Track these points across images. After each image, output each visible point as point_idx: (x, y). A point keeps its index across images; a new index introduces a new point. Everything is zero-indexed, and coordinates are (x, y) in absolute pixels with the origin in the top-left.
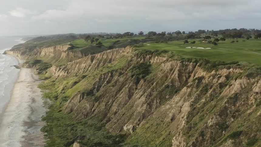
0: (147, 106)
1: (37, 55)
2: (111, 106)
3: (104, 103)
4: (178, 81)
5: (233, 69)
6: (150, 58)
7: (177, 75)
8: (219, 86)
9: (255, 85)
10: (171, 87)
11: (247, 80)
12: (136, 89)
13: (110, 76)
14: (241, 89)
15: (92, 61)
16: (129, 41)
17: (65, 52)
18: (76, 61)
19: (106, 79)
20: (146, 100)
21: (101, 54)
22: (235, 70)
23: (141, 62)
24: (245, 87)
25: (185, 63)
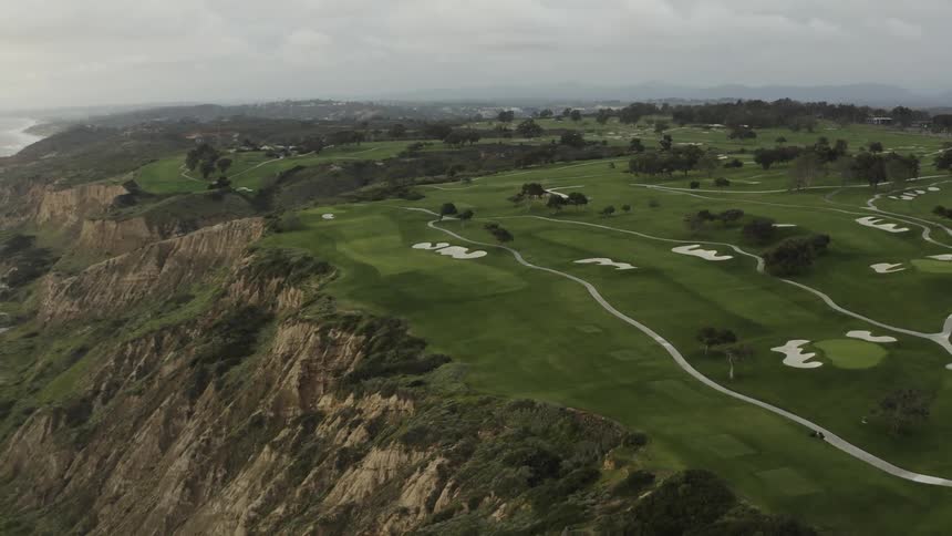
0: (183, 490)
1: (28, 216)
2: (110, 471)
3: (94, 459)
4: (298, 402)
5: (399, 399)
6: (280, 287)
7: (294, 382)
8: (337, 459)
9: (413, 477)
10: (269, 426)
11: (399, 455)
12: (190, 414)
13: (153, 350)
14: (370, 489)
15: (161, 265)
16: (335, 168)
17: (94, 220)
18: (111, 260)
19: (139, 358)
20: (190, 464)
21: (192, 237)
22: (402, 402)
23: (251, 301)
24: (388, 482)
25: (334, 333)
